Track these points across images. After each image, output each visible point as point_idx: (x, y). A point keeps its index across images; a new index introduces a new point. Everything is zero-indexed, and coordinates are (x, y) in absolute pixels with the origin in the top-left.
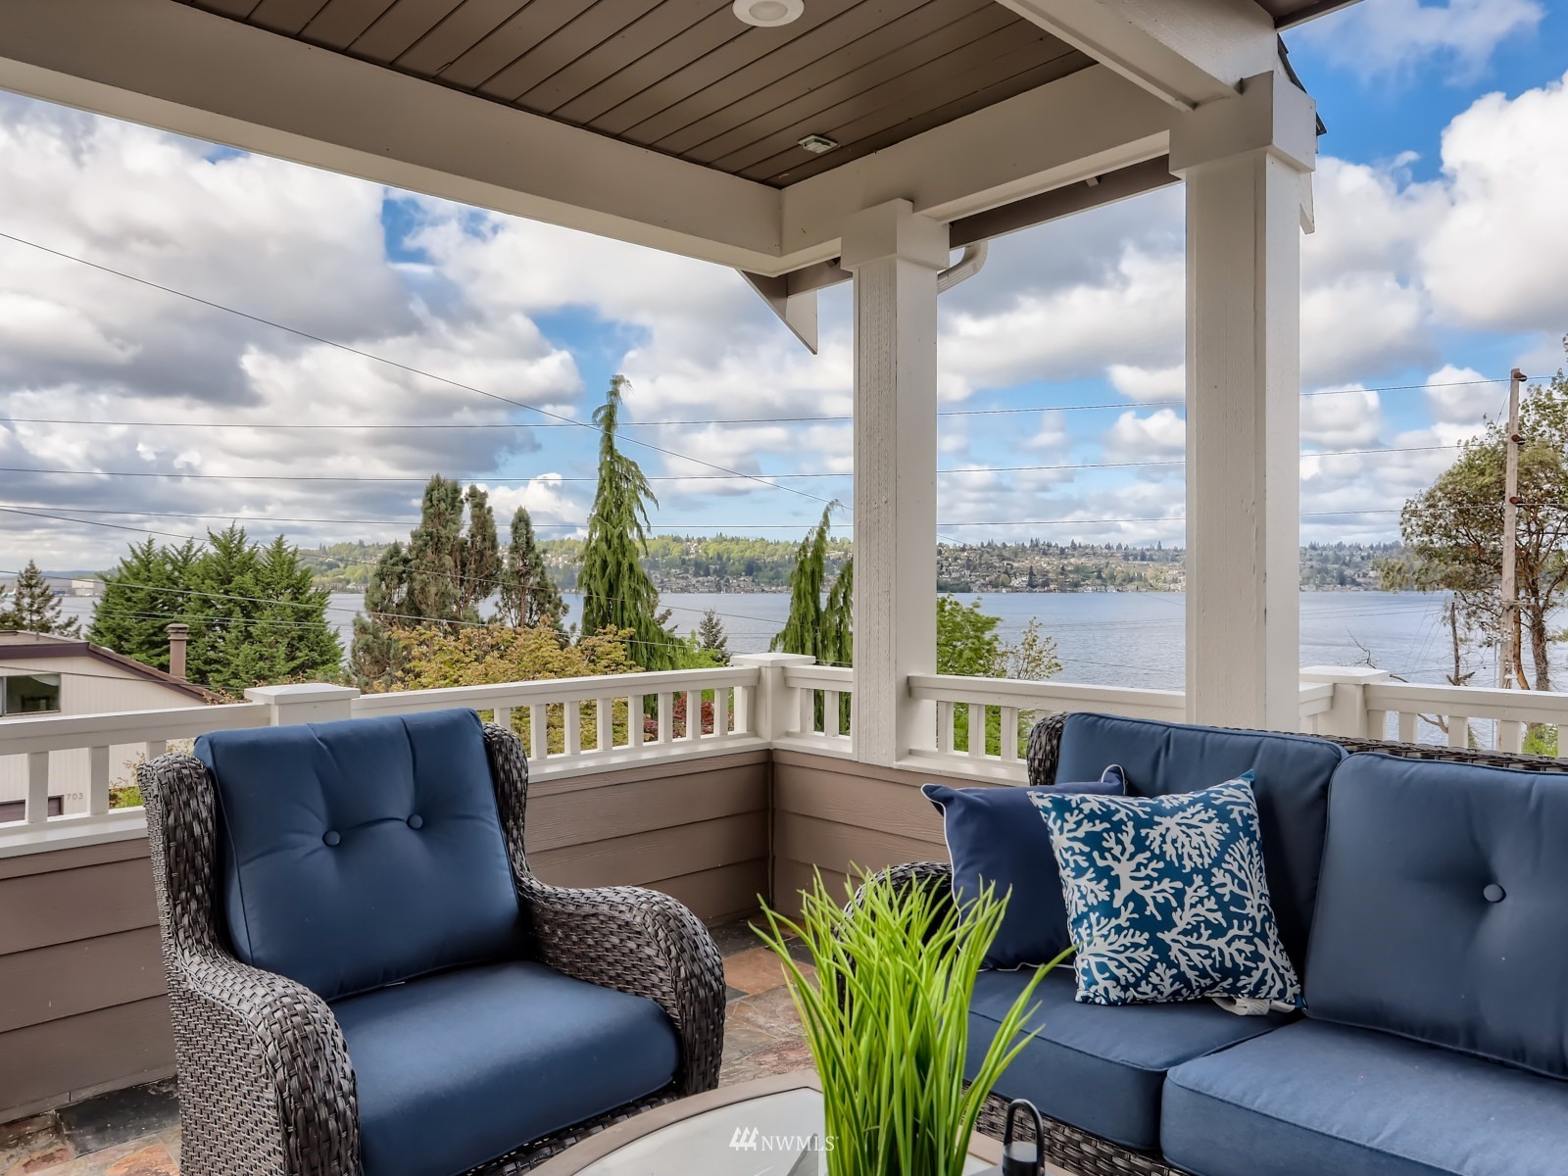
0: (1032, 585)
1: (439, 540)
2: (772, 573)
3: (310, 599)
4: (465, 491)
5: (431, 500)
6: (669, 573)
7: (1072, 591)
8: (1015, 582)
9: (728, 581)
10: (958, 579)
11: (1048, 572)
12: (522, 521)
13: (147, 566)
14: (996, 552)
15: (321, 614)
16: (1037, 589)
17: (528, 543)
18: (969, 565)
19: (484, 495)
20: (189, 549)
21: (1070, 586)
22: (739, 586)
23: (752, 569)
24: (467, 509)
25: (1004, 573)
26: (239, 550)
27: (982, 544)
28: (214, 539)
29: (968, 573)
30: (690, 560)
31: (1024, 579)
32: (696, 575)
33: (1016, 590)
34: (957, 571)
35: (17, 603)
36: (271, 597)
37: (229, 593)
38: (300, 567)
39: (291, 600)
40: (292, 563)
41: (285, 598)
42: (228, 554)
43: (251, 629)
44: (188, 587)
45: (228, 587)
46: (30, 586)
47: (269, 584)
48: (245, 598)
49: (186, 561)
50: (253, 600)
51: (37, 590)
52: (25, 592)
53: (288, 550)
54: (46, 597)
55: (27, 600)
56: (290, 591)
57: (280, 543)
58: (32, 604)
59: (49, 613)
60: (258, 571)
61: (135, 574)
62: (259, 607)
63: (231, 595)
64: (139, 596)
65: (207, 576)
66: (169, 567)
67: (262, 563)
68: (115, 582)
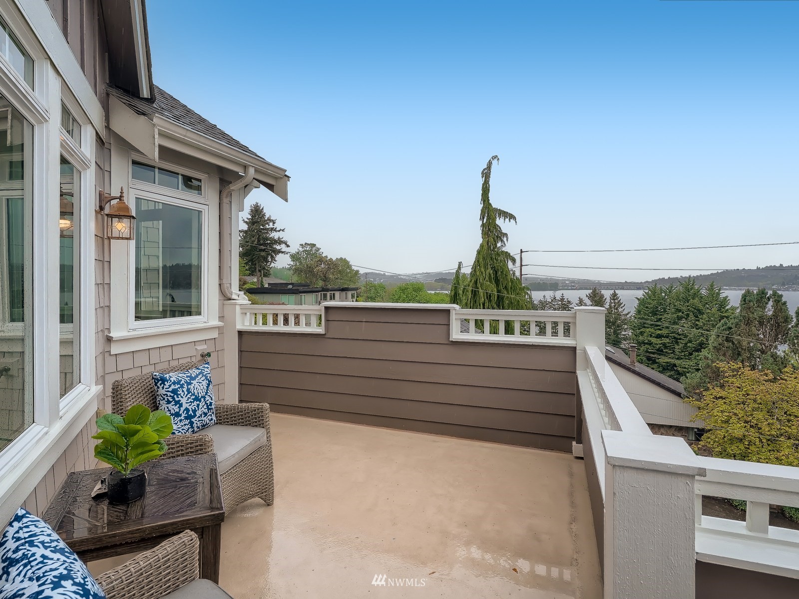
1: (749, 319)
4: (770, 293)
5: (745, 301)
13: (654, 294)
19: (781, 296)
20: (672, 287)
26: (692, 289)
28: (681, 284)
35: (610, 305)
36: (708, 308)
37: (688, 306)
38: (722, 296)
39: (718, 311)
40: (718, 294)
41: (714, 310)
42: (688, 290)
43: (697, 322)
44: (670, 304)
45: (687, 304)
46: (614, 299)
47: (706, 303)
48: (695, 309)
49: (670, 292)
50: (698, 310)
51: (616, 301)
52: (612, 301)
53: (716, 289)
54: (619, 304)
55: (613, 304)
56: (717, 306)
57: (712, 286)
58: (615, 306)
59: (620, 310)
60: (702, 297)
61: (650, 297)
62: (702, 313)
63: (689, 308)
64: (651, 306)
65: (678, 300)
66: (663, 294)
67: (703, 294)
68: (642, 300)
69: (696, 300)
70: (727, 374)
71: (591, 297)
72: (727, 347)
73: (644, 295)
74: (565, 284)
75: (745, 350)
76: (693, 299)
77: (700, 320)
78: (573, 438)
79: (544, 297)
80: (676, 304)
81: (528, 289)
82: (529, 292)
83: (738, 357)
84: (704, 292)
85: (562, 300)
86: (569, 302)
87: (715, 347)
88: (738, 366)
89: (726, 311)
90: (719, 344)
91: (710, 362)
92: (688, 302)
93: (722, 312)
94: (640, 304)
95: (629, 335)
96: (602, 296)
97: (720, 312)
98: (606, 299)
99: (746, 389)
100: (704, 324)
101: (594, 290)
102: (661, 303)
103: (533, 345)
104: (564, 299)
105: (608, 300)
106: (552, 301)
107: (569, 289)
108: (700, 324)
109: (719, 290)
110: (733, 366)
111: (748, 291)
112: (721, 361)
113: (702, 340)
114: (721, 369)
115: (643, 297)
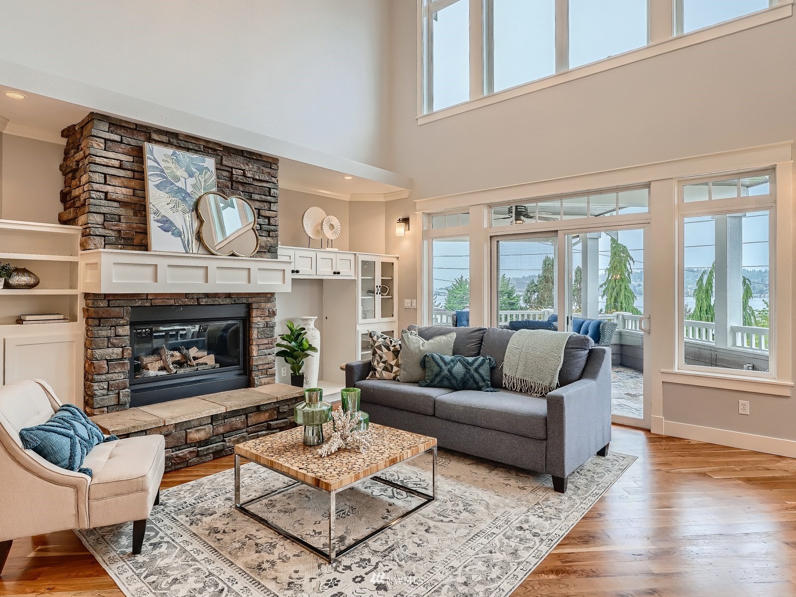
12: (578, 271)
17: (581, 279)
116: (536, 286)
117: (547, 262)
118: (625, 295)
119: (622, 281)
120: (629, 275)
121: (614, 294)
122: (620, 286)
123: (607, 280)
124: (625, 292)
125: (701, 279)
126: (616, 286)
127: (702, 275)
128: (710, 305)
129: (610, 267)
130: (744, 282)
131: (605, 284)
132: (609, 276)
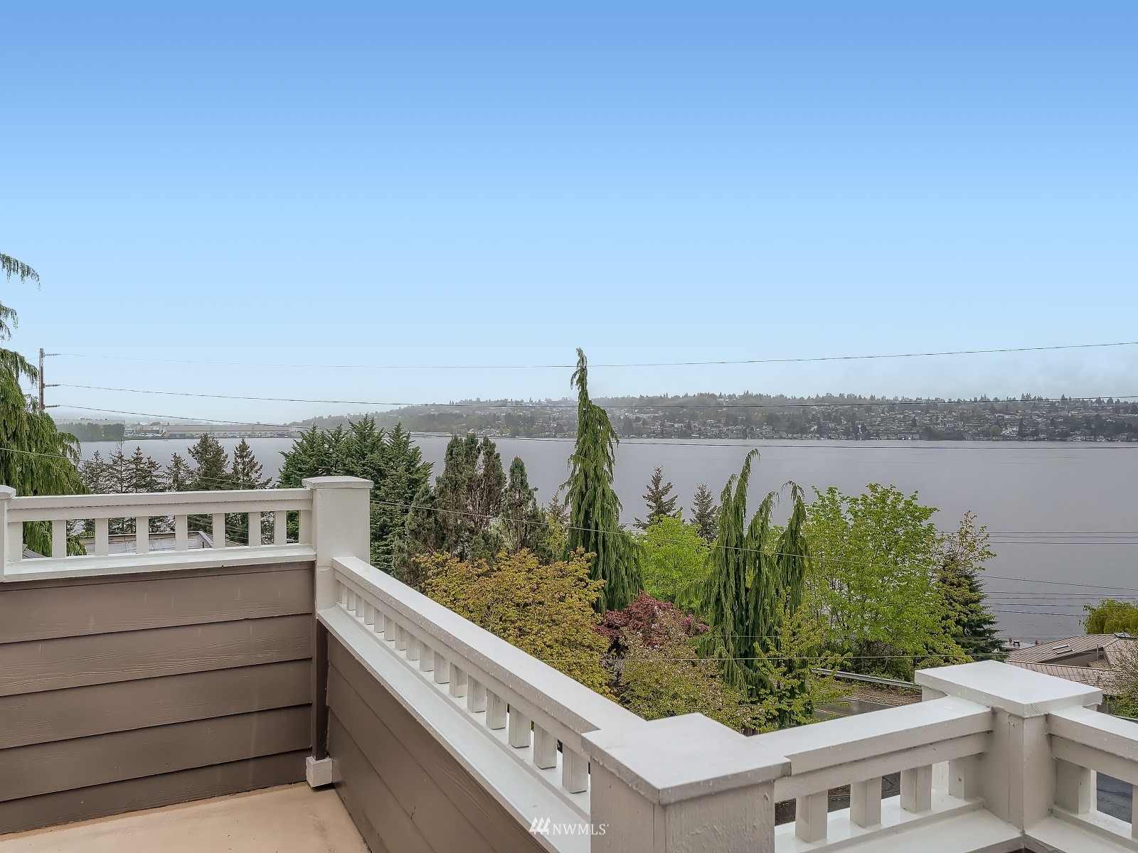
0: (1022, 436)
1: (456, 483)
2: (788, 423)
3: (418, 469)
4: (481, 441)
5: (451, 454)
6: (705, 423)
7: (1061, 440)
8: (1006, 432)
9: (752, 429)
10: (952, 429)
11: (1038, 423)
12: (518, 467)
13: (312, 445)
14: (989, 406)
15: (426, 481)
16: (1027, 438)
17: (522, 483)
18: (962, 417)
19: (494, 445)
20: (340, 433)
21: (1058, 436)
22: (761, 433)
23: (772, 420)
24: (482, 457)
25: (996, 424)
26: (370, 435)
27: (976, 398)
28: (354, 427)
29: (961, 424)
30: (722, 412)
31: (1015, 429)
32: (727, 424)
33: (1005, 438)
34: (951, 422)
35: (235, 468)
36: (392, 468)
37: (364, 465)
38: (411, 447)
39: (406, 471)
40: (406, 443)
41: (401, 469)
42: (363, 437)
43: (377, 492)
44: (337, 461)
45: (363, 462)
46: (242, 457)
47: (390, 459)
48: (374, 469)
49: (337, 441)
50: (379, 471)
51: (247, 460)
52: (239, 460)
53: (404, 435)
54: (252, 464)
55: (241, 466)
56: (404, 463)
57: (398, 430)
58: (244, 469)
59: (254, 476)
60: (384, 449)
61: (305, 451)
62: (384, 476)
63: (365, 468)
64: (307, 467)
65: (349, 455)
66: (326, 446)
67: (386, 444)
68: (291, 457)
69: (376, 455)
70: (430, 573)
71: (198, 452)
72: (428, 529)
73: (295, 448)
74: (138, 428)
75: (452, 530)
76: (372, 452)
77: (382, 487)
78: (308, 751)
79: (97, 454)
80: (346, 462)
81: (72, 439)
82: (74, 446)
83: (443, 543)
84: (386, 440)
85: (137, 460)
86: (152, 464)
87: (413, 530)
88: (444, 557)
89: (416, 471)
90: (418, 526)
91: (406, 555)
92: (364, 458)
93: (411, 473)
94: (288, 465)
95: (268, 521)
96: (219, 451)
97: (409, 473)
98: (227, 456)
99: (454, 592)
100: (387, 495)
101: (205, 440)
102: (322, 460)
103: (223, 568)
104: (141, 459)
105: (231, 458)
106: (115, 462)
107: (148, 438)
108: (381, 493)
109: (408, 437)
110: (437, 558)
111: (456, 439)
112: (421, 552)
113: (384, 521)
114: (422, 565)
115: (294, 451)
116: (433, 498)
117: (455, 451)
118: (602, 508)
119: (599, 481)
120: (610, 466)
121: (584, 506)
122: (595, 490)
123: (572, 475)
124: (603, 501)
125: (728, 490)
126: (587, 489)
127: (730, 482)
128: (742, 536)
129: (577, 453)
130: (794, 492)
131: (569, 483)
132: (575, 467)
